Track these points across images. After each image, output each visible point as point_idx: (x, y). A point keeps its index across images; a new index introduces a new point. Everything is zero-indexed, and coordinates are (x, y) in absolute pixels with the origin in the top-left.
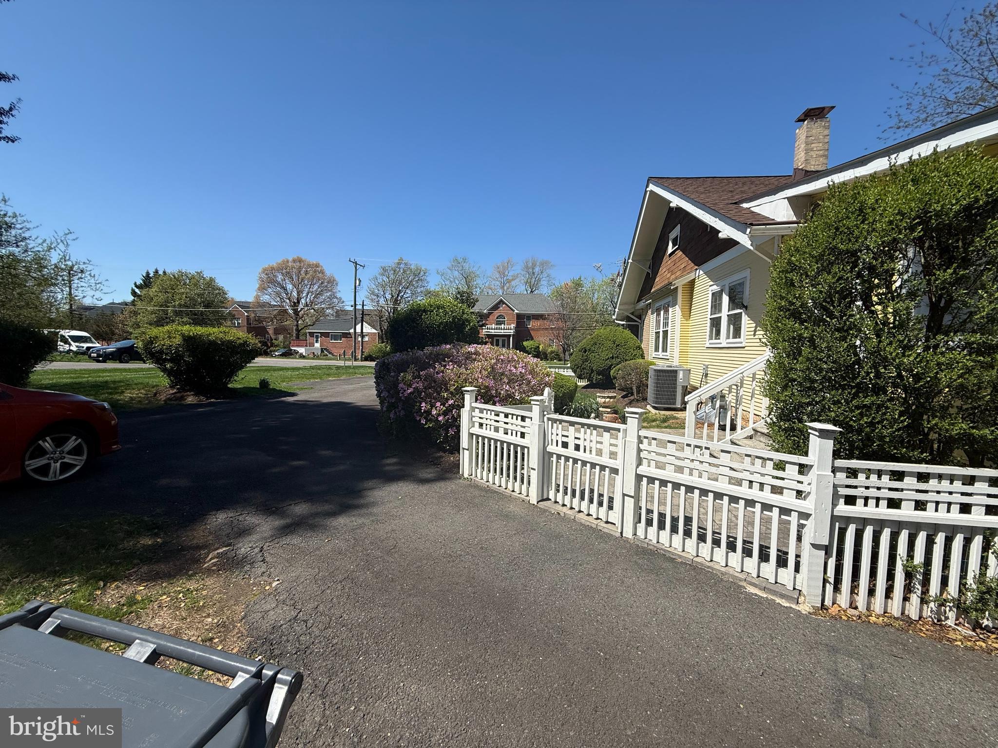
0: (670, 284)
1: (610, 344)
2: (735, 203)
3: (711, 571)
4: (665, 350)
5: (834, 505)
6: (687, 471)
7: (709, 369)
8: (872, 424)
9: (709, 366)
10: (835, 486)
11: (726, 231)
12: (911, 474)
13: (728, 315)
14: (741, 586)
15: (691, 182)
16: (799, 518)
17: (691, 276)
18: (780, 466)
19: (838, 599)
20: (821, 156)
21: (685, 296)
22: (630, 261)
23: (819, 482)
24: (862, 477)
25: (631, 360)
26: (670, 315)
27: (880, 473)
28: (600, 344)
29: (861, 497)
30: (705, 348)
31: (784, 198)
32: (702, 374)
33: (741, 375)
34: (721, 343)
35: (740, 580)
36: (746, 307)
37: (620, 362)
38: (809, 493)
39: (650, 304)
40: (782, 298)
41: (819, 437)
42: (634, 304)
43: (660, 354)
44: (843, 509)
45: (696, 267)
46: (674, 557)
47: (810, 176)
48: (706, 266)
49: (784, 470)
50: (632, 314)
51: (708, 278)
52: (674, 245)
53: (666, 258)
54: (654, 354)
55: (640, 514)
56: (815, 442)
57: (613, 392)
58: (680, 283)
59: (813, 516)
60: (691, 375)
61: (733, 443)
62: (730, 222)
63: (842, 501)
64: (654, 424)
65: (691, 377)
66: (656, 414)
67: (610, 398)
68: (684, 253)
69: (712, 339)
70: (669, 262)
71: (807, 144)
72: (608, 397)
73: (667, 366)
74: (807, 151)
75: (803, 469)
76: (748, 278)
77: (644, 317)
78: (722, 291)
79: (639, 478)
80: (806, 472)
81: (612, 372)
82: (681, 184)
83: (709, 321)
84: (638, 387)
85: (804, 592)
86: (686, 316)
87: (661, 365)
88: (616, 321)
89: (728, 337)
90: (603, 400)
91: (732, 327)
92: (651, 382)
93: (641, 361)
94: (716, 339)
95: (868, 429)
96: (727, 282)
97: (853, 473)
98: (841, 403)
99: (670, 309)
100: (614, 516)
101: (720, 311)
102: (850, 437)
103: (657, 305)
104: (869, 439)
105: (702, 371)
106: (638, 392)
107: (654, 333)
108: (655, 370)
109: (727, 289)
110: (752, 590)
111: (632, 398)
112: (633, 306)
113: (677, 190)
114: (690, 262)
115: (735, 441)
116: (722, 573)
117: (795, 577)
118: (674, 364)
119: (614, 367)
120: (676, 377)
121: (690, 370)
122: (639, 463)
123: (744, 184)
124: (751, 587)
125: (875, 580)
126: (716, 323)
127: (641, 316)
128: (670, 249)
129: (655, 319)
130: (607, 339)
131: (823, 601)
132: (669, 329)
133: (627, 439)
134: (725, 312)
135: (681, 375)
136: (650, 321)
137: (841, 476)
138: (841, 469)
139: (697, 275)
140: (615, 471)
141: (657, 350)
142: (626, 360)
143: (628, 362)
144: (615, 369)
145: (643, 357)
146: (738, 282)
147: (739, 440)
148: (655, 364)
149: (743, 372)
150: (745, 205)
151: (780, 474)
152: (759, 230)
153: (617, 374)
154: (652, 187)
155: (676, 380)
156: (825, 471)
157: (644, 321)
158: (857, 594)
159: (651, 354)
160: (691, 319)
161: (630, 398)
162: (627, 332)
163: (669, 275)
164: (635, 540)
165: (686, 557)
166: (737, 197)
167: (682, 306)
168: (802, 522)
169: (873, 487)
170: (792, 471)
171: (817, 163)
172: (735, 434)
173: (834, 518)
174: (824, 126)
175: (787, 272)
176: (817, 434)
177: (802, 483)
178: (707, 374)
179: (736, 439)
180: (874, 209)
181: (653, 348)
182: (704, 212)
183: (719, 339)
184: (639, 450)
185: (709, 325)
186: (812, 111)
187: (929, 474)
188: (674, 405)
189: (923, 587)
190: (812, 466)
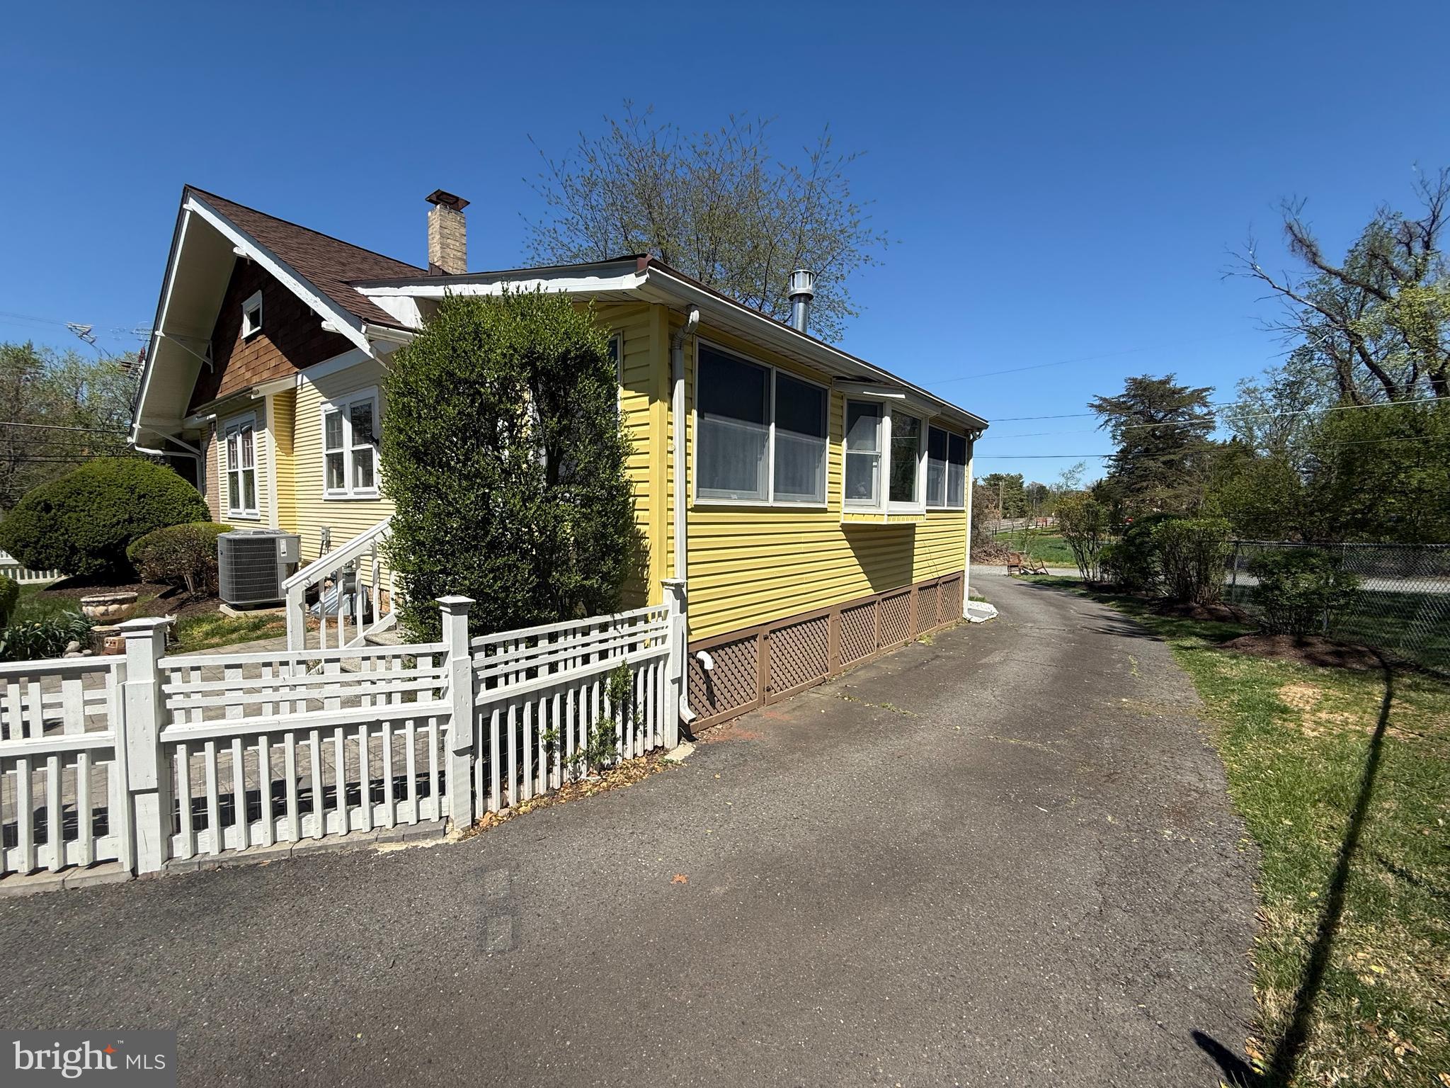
0: (249, 390)
1: (119, 493)
2: (347, 283)
3: (324, 852)
4: (250, 504)
5: (475, 693)
6: (268, 708)
7: (331, 534)
8: (505, 589)
9: (331, 530)
10: (474, 671)
11: (333, 322)
12: (543, 637)
13: (353, 451)
14: (371, 852)
15: (275, 225)
16: (438, 724)
17: (289, 383)
18: (410, 661)
19: (489, 804)
20: (461, 259)
21: (280, 414)
22: (159, 333)
23: (456, 669)
24: (500, 651)
25: (178, 523)
26: (255, 445)
27: (517, 643)
28: (91, 493)
29: (501, 676)
30: (323, 502)
31: (411, 297)
32: (321, 542)
33: (372, 540)
34: (346, 494)
35: (369, 844)
36: (377, 442)
37: (149, 530)
38: (447, 688)
39: (213, 421)
40: (400, 431)
41: (451, 614)
42: (180, 418)
43: (243, 511)
44: (485, 695)
45: (297, 370)
46: (256, 861)
47: (444, 278)
48: (310, 369)
49: (415, 667)
50: (179, 436)
51: (317, 391)
52: (254, 323)
53: (239, 346)
54: (230, 512)
55: (178, 817)
56: (448, 620)
57: (132, 590)
58: (269, 390)
59: (453, 717)
60: (302, 544)
61: (369, 642)
62: (338, 307)
63: (483, 686)
64: (234, 636)
65: (303, 548)
66: (239, 618)
67: (121, 602)
68: (273, 340)
69: (332, 487)
70: (247, 352)
71: (442, 236)
72: (114, 602)
73: (255, 533)
74: (444, 246)
75: (438, 659)
76: (377, 400)
77: (205, 443)
78: (341, 413)
79: (166, 751)
80: (441, 662)
81: (129, 550)
82: (255, 221)
83: (324, 459)
84: (197, 576)
85: (452, 816)
86: (286, 449)
87: (245, 530)
88: (137, 448)
89: (356, 485)
90: (102, 609)
91: (360, 469)
92: (223, 563)
93: (201, 525)
94: (338, 487)
95: (503, 595)
96: (348, 400)
97: (490, 649)
98: (475, 568)
99: (255, 435)
100: (113, 845)
101: (341, 445)
102: (487, 607)
103: (228, 424)
104: (504, 607)
105: (320, 538)
106: (198, 584)
107: (227, 475)
108: (229, 541)
109: (348, 411)
110: (387, 848)
111: (185, 595)
112: (178, 422)
113: (246, 228)
114: (286, 359)
115: (370, 638)
116: (342, 847)
117: (440, 803)
118: (271, 528)
119: (136, 539)
120: (274, 549)
121: (299, 537)
122: (166, 718)
123: (364, 259)
124: (385, 845)
125: (522, 764)
126: (336, 462)
127: (199, 442)
128: (247, 329)
129: (226, 449)
130: (111, 483)
131: (473, 815)
132: (256, 468)
133: (128, 683)
134: (348, 448)
135: (283, 546)
136: (218, 451)
137: (480, 656)
138: (478, 649)
139: (299, 383)
140: (108, 753)
141: (235, 503)
142: (166, 525)
143: (170, 528)
144: (136, 542)
145: (206, 516)
146: (362, 403)
147: (376, 635)
148: (233, 529)
149: (374, 536)
150: (361, 290)
151: (411, 673)
152: (379, 331)
153: (143, 552)
154: (192, 205)
155: (274, 555)
156: (461, 656)
157: (206, 451)
158: (507, 789)
159: (223, 512)
160: (295, 454)
161: (181, 596)
162: (167, 472)
163: (248, 375)
164: (170, 868)
165: (278, 852)
166: (350, 275)
167: (276, 430)
168: (443, 727)
169: (512, 661)
170: (425, 665)
171: (455, 266)
172: (371, 628)
173: (476, 710)
174: (460, 222)
175: (404, 395)
176: (449, 610)
177: (438, 677)
178: (330, 542)
179: (372, 635)
180: (489, 336)
181: (228, 501)
182: (295, 281)
183: (343, 487)
184: (162, 698)
185: (324, 464)
186: (445, 196)
187: (557, 632)
188: (274, 596)
189: (561, 752)
190: (447, 652)
